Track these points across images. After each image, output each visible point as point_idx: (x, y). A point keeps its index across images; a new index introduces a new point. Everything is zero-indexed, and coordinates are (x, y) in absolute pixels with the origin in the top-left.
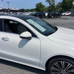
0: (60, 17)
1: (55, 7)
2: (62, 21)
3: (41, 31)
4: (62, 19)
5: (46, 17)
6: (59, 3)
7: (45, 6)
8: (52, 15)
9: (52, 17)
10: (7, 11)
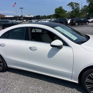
0: (86, 24)
1: (79, 12)
2: (90, 29)
3: (73, 39)
4: (90, 26)
5: (69, 24)
6: (85, 6)
7: (66, 11)
8: (76, 22)
9: (77, 24)
10: (20, 19)
